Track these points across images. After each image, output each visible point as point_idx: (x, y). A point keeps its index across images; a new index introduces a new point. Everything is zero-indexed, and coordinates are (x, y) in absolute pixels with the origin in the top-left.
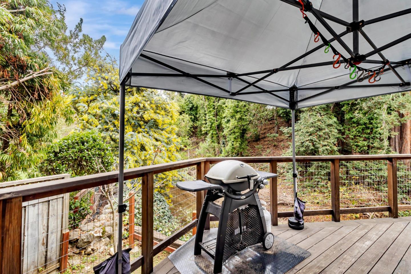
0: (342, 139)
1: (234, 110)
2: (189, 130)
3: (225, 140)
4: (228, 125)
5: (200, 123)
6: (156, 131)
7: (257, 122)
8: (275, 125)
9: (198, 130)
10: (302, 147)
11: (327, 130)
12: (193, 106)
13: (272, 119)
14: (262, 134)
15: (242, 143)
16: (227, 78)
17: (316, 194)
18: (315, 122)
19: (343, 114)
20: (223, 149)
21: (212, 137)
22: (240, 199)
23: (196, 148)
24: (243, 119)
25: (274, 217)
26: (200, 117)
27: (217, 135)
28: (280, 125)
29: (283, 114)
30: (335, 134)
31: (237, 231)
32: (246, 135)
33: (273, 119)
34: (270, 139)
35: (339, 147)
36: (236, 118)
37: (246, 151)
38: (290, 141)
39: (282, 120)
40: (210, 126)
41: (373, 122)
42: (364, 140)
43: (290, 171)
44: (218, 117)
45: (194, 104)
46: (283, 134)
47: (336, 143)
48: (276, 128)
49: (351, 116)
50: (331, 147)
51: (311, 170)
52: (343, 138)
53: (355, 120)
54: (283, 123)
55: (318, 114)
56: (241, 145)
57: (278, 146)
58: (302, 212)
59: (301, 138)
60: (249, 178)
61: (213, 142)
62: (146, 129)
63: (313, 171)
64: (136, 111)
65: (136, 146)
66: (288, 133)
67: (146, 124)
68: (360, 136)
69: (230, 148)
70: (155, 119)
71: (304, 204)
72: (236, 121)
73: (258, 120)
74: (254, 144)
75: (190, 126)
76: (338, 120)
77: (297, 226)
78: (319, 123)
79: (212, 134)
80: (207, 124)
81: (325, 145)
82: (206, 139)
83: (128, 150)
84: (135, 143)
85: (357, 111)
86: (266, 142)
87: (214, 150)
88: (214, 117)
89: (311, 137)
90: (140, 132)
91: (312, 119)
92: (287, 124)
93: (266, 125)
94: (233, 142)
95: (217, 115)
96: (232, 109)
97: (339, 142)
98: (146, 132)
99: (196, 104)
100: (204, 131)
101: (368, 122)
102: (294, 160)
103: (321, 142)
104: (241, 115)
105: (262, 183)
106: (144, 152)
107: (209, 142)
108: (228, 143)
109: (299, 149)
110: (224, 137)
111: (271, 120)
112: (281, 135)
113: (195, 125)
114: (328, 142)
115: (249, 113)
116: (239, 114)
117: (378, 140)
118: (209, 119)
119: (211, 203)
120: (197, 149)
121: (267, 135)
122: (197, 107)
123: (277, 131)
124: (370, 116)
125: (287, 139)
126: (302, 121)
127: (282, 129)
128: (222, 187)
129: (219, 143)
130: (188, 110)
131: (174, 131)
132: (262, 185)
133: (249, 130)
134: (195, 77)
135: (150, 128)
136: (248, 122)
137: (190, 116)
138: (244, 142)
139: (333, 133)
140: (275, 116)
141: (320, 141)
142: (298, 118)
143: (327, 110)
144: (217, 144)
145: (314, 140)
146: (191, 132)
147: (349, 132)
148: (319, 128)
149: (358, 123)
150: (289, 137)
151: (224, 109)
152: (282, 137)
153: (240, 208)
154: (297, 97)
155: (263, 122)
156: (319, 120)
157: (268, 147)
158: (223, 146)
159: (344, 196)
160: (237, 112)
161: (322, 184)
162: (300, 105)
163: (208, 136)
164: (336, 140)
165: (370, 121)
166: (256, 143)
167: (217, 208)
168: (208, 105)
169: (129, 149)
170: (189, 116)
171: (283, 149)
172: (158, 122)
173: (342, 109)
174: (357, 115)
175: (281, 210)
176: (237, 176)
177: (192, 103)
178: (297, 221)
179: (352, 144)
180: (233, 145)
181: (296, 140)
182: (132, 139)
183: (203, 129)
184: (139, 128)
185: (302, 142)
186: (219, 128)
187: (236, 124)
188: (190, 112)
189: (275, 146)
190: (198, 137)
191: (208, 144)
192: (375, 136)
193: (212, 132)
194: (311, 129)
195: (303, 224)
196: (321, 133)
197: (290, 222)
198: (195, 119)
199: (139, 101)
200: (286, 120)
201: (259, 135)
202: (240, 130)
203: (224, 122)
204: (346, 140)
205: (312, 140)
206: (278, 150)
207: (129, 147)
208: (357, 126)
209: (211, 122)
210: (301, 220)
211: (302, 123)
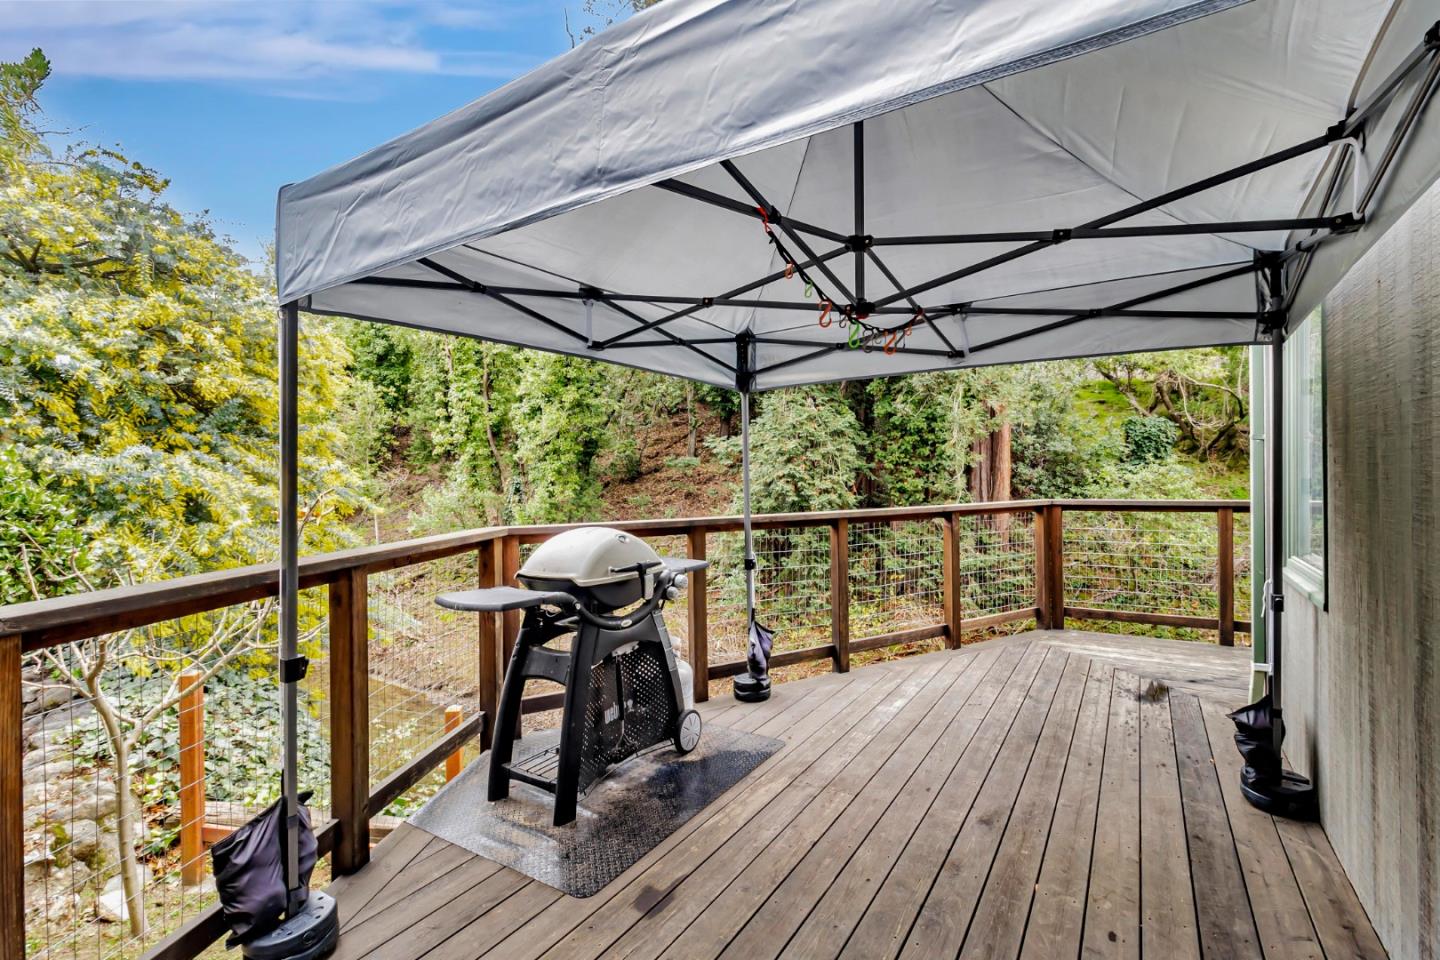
0: (869, 473)
1: (555, 374)
2: (375, 440)
3: (521, 479)
4: (533, 425)
5: (419, 415)
6: (250, 442)
7: (631, 418)
8: (690, 428)
9: (414, 440)
10: (766, 497)
11: (830, 448)
12: (391, 348)
13: (679, 410)
14: (648, 457)
15: (582, 489)
16: (580, 301)
17: (803, 632)
18: (802, 424)
19: (870, 401)
20: (516, 510)
21: (474, 468)
22: (618, 628)
23: (405, 509)
24: (588, 406)
25: (701, 680)
26: (423, 395)
27: (492, 462)
28: (702, 429)
29: (713, 393)
30: (851, 458)
31: (611, 715)
32: (595, 460)
33: (684, 410)
34: (673, 473)
35: (860, 494)
36: (561, 402)
37: (598, 515)
38: (734, 480)
39: (710, 414)
40: (465, 428)
41: (937, 425)
42: (918, 476)
43: (734, 571)
44: (494, 395)
45: (394, 341)
46: (713, 459)
47: (852, 483)
48: (691, 440)
49: (889, 410)
50: (840, 496)
51: (791, 564)
52: (871, 469)
53: (896, 420)
54: (712, 424)
55: (810, 400)
56: (579, 493)
57: (698, 496)
58: (767, 655)
59: (764, 469)
60: (641, 569)
61: (475, 485)
62: (207, 438)
63: (797, 567)
64: (159, 359)
65: (166, 502)
66: (728, 456)
67: (202, 416)
68: (907, 464)
69: (544, 506)
70: (244, 397)
71: (770, 635)
72: (564, 414)
73: (637, 410)
74: (625, 491)
75: (382, 426)
76: (858, 419)
77: (754, 694)
78: (810, 427)
79: (474, 457)
80: (454, 419)
81: (826, 491)
82: (449, 474)
83: (125, 521)
84: (161, 493)
85: (900, 398)
86: (662, 485)
87: (480, 517)
88: (480, 393)
89: (790, 465)
90: (177, 446)
91: (792, 414)
92: (725, 427)
93: (660, 426)
94: (553, 483)
95: (490, 387)
96: (548, 370)
97: (861, 483)
98: (206, 448)
99: (406, 340)
100: (441, 445)
101: (924, 425)
102: (748, 525)
103: (817, 482)
104: (582, 391)
105: (673, 585)
106: (205, 527)
107: (461, 484)
108: (532, 487)
109: (759, 502)
110: (520, 467)
111: (677, 412)
112: (708, 461)
113: (403, 422)
114: (833, 481)
115: (608, 388)
116: (574, 388)
117: (946, 474)
118: (461, 400)
119: (535, 649)
120: (411, 515)
121: (666, 460)
122: (407, 355)
123: (696, 450)
124: (930, 411)
125: (725, 474)
126: (766, 418)
127: (710, 441)
128: (572, 597)
129: (499, 490)
130: (367, 361)
131: (327, 443)
132: (672, 589)
133: (608, 442)
134: (495, 293)
135: (226, 432)
136: (605, 419)
137: (380, 387)
138: (590, 485)
139: (846, 456)
140: (690, 398)
141: (813, 478)
142: (757, 410)
143: (832, 390)
144: (491, 494)
145: (798, 475)
146: (384, 449)
147: (884, 454)
148: (811, 442)
149: (903, 429)
150: (731, 466)
151: (521, 367)
152: (712, 468)
153: (620, 651)
154: (754, 361)
155: (653, 418)
156: (811, 419)
157: (668, 502)
158: (517, 498)
159: (871, 629)
160: (567, 382)
161: (819, 601)
162: (762, 381)
163: (456, 465)
164: (853, 474)
165: (929, 425)
166: (629, 488)
167: (557, 659)
168: (459, 350)
169: (132, 516)
170: (376, 385)
171: (714, 504)
172: (256, 409)
173: (868, 388)
174: (900, 406)
175: (715, 659)
176: (610, 568)
177: (385, 337)
178: (755, 681)
179: (890, 486)
180: (551, 495)
181: (751, 475)
182: (145, 474)
183: (436, 438)
184: (169, 432)
185: (769, 481)
186: (500, 433)
187: (563, 422)
188: (376, 372)
189: (688, 495)
190: (412, 468)
191: (456, 494)
192: (939, 464)
193: (472, 451)
194: (792, 444)
195: (768, 686)
196: (815, 456)
197: (738, 686)
198: (401, 401)
199: (171, 319)
200: (723, 414)
201: (639, 463)
202: (578, 444)
203: (519, 412)
204: (878, 476)
205: (793, 477)
206: (698, 508)
207: (130, 508)
208: (902, 436)
209: (468, 413)
210: (764, 677)
211: (767, 427)
